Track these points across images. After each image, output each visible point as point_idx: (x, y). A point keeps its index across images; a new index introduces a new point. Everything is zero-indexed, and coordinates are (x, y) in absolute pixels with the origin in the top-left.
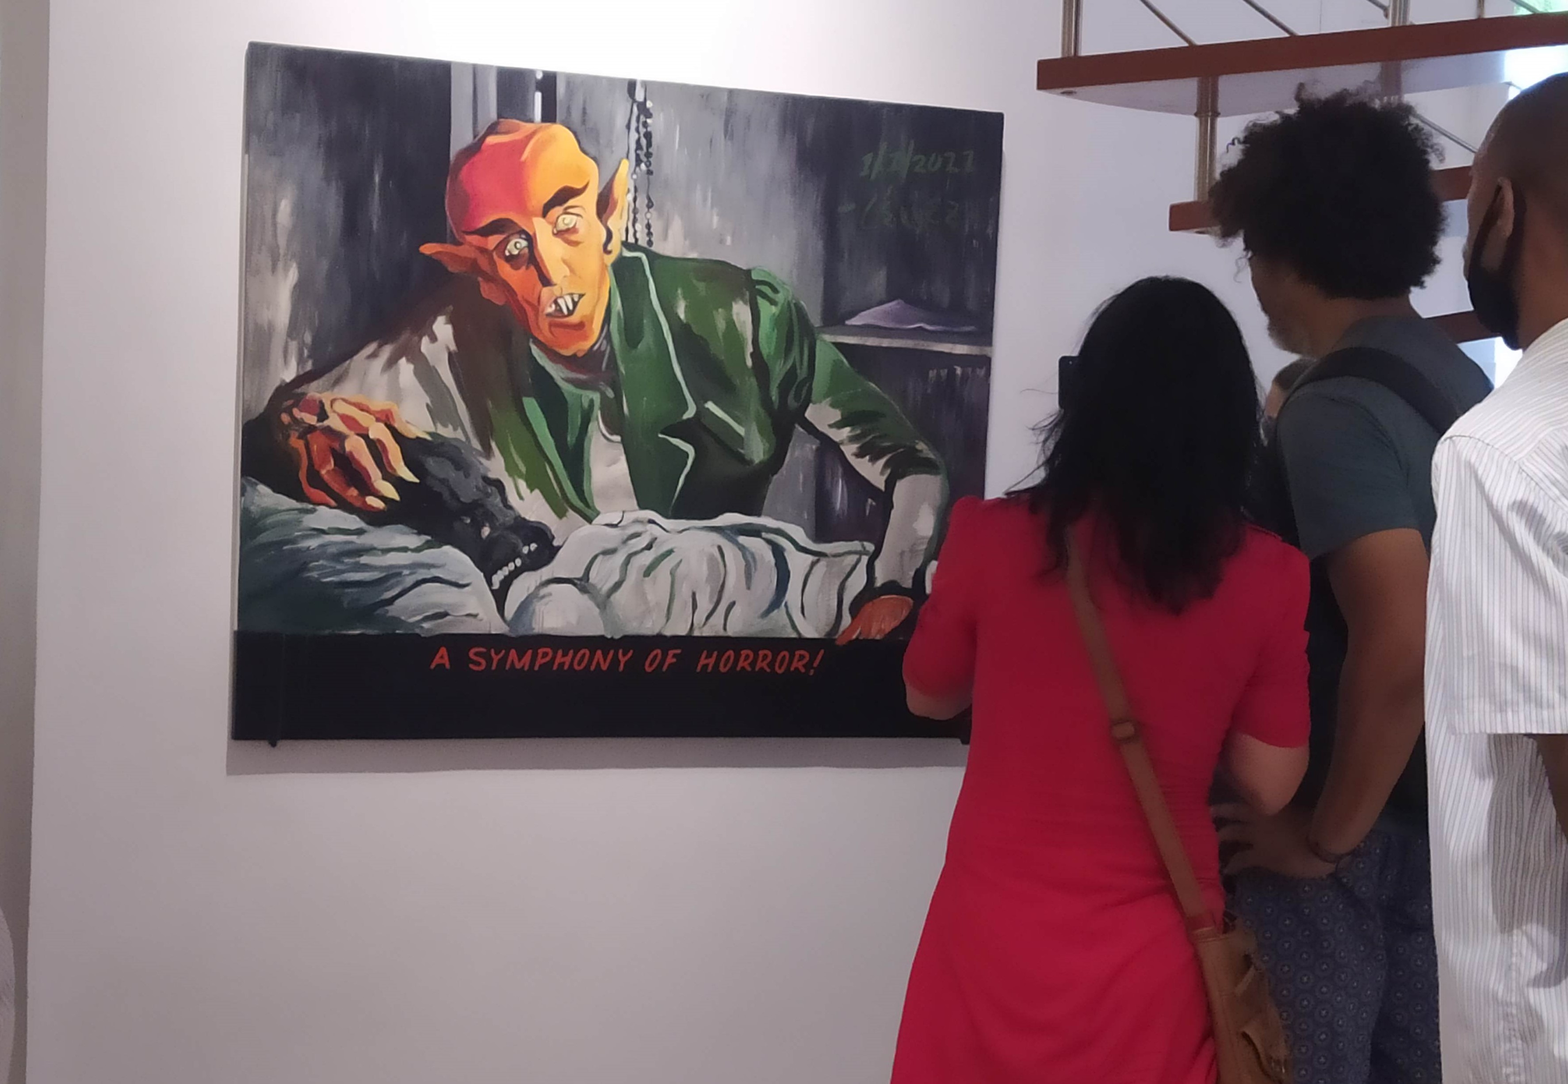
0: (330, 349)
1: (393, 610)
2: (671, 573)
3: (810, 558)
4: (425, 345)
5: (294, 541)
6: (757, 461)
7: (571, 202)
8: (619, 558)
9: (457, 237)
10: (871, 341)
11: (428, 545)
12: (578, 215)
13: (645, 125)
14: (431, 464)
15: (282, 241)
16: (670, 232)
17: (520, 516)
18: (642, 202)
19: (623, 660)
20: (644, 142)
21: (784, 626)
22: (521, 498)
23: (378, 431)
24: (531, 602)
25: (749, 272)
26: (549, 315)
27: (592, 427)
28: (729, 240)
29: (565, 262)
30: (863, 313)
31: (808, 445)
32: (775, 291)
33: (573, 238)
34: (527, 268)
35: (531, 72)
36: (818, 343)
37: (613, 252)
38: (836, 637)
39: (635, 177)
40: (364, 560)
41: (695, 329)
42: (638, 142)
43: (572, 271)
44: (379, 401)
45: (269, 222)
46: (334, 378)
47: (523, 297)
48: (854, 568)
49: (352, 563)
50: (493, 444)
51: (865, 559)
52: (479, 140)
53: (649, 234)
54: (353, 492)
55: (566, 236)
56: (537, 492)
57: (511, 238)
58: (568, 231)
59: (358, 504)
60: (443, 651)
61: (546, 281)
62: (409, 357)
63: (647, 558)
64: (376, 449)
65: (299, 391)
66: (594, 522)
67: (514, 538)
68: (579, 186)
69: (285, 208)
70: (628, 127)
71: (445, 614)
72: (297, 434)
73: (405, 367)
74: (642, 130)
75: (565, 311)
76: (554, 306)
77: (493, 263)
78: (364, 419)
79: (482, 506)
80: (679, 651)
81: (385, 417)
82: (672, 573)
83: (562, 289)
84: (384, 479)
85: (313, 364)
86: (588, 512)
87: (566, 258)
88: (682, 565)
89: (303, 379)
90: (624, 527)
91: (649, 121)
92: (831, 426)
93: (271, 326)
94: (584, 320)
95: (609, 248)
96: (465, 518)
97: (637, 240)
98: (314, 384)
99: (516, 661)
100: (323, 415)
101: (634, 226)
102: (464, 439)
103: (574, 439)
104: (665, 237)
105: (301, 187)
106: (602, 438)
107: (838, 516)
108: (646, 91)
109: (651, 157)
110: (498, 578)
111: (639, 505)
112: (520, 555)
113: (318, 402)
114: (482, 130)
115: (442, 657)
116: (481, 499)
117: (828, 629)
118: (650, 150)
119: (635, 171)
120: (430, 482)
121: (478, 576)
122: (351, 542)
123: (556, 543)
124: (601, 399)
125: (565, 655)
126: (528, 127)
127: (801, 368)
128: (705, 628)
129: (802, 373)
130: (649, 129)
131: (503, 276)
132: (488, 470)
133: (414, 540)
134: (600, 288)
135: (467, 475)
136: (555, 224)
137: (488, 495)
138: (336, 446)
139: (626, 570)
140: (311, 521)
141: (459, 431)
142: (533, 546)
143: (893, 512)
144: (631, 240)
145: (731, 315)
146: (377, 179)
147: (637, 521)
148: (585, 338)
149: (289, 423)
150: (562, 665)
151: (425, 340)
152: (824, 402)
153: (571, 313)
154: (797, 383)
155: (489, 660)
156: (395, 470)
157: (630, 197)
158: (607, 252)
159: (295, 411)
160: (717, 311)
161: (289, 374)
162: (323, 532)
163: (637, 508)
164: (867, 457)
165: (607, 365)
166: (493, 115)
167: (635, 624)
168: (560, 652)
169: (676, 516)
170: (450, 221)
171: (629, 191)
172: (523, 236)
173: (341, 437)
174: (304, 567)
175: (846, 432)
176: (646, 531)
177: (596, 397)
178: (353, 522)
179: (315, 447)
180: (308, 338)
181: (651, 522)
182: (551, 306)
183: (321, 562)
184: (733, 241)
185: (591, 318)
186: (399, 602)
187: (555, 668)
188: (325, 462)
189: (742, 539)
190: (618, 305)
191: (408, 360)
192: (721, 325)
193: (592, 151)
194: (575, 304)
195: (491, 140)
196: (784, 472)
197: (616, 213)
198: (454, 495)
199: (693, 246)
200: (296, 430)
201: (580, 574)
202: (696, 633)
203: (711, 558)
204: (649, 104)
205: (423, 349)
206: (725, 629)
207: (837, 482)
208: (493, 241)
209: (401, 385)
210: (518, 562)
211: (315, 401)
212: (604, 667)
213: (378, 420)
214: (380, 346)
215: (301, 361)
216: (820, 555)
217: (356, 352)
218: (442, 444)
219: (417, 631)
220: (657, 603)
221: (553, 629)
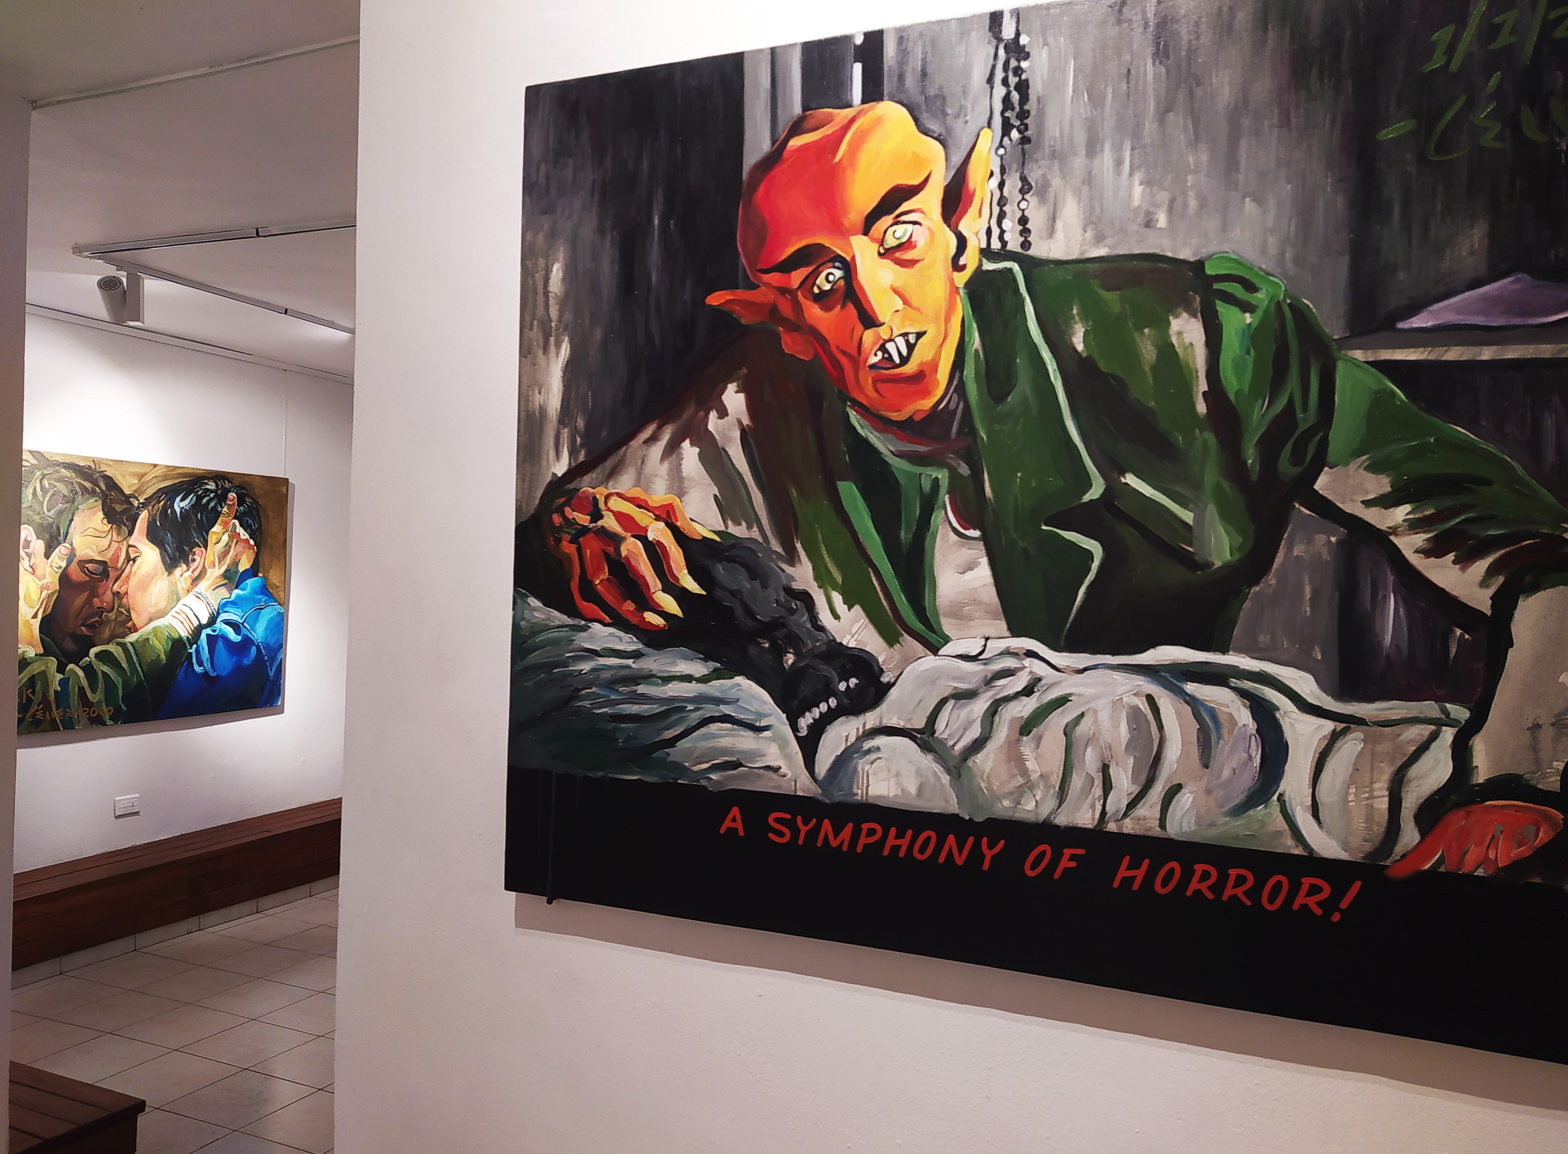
0: (604, 434)
1: (675, 753)
2: (1065, 734)
3: (1329, 726)
4: (713, 422)
5: (564, 664)
6: (1218, 564)
7: (905, 207)
8: (980, 705)
9: (751, 278)
10: (1454, 354)
11: (716, 675)
12: (915, 223)
13: (1018, 71)
14: (720, 570)
15: (554, 312)
16: (1059, 224)
17: (834, 640)
18: (1013, 184)
19: (989, 854)
20: (1015, 96)
21: (1279, 834)
22: (836, 617)
23: (657, 531)
24: (851, 758)
25: (1199, 265)
26: (873, 366)
27: (937, 517)
28: (1162, 220)
29: (896, 291)
30: (1435, 307)
31: (1321, 538)
32: (1251, 287)
33: (909, 255)
34: (843, 307)
35: (846, 39)
36: (1340, 365)
37: (968, 266)
38: (1388, 863)
39: (1001, 151)
40: (641, 689)
41: (1103, 366)
42: (1006, 100)
43: (906, 302)
44: (659, 495)
45: (541, 290)
46: (608, 471)
47: (838, 347)
48: (1424, 747)
49: (629, 692)
50: (798, 545)
51: (1448, 734)
52: (779, 146)
53: (1025, 232)
54: (630, 606)
55: (898, 255)
56: (857, 608)
57: (821, 269)
58: (900, 247)
59: (634, 620)
60: (735, 811)
61: (869, 321)
62: (694, 438)
63: (1026, 707)
64: (655, 552)
65: (572, 486)
66: (940, 653)
67: (828, 670)
68: (916, 182)
69: (557, 271)
70: (990, 80)
71: (737, 765)
72: (569, 537)
73: (690, 452)
74: (1013, 80)
75: (897, 360)
76: (880, 354)
77: (798, 307)
78: (642, 517)
79: (784, 625)
80: (1081, 851)
81: (666, 515)
82: (1068, 731)
83: (892, 330)
84: (664, 590)
85: (586, 455)
86: (932, 638)
87: (897, 285)
88: (1083, 722)
89: (574, 473)
90: (987, 661)
91: (1024, 64)
92: (1367, 503)
93: (543, 410)
94: (924, 368)
95: (962, 261)
96: (761, 641)
97: (1004, 243)
98: (587, 479)
99: (831, 836)
100: (597, 515)
101: (999, 224)
102: (760, 539)
103: (911, 535)
104: (1051, 232)
105: (573, 245)
106: (952, 534)
107: (1388, 656)
108: (1018, 22)
109: (1027, 117)
110: (805, 722)
111: (1010, 629)
112: (835, 693)
113: (591, 498)
114: (782, 134)
115: (734, 820)
116: (781, 617)
117: (1368, 847)
118: (1026, 107)
119: (1001, 145)
120: (719, 594)
121: (778, 718)
122: (628, 667)
123: (885, 679)
124: (950, 478)
125: (900, 835)
126: (845, 114)
127: (1305, 410)
128: (1127, 821)
129: (1306, 419)
130: (1024, 77)
131: (811, 322)
132: (792, 578)
133: (698, 668)
134: (948, 319)
135: (765, 586)
136: (882, 243)
137: (793, 612)
138: (611, 550)
139: (992, 723)
140: (584, 640)
141: (755, 529)
142: (853, 682)
143: (1511, 653)
144: (996, 245)
145: (1169, 336)
146: (656, 222)
147: (1007, 653)
148: (926, 393)
149: (561, 524)
150: (896, 849)
151: (713, 415)
152: (1353, 466)
153: (904, 360)
154: (1296, 435)
155: (795, 832)
156: (677, 579)
157: (994, 182)
158: (957, 267)
159: (567, 510)
160: (1143, 333)
161: (560, 468)
162: (595, 653)
163: (1008, 634)
164: (1451, 556)
165: (960, 431)
166: (797, 110)
167: (1006, 803)
168: (893, 831)
169: (1072, 646)
170: (743, 260)
171: (992, 174)
172: (837, 264)
173: (616, 540)
174: (575, 695)
175: (1401, 513)
176: (1025, 667)
177: (942, 475)
178: (628, 642)
179: (588, 552)
180: (581, 423)
181: (1031, 654)
182: (876, 355)
183: (594, 689)
184: (1170, 221)
185: (934, 365)
186: (683, 744)
187: (886, 852)
188: (598, 570)
189: (1191, 688)
190: (975, 341)
191: (692, 444)
192: (1148, 352)
193: (934, 126)
194: (911, 347)
195: (796, 142)
196: (1273, 582)
197: (973, 211)
198: (749, 612)
199: (1099, 239)
200: (569, 533)
201: (920, 723)
202: (1112, 827)
203: (1135, 714)
204: (1024, 40)
205: (711, 427)
206: (1162, 824)
207: (1385, 598)
208: (797, 277)
209: (684, 475)
210: (833, 702)
211: (587, 497)
212: (960, 860)
213: (658, 518)
214: (660, 427)
215: (573, 453)
216: (1352, 721)
217: (633, 435)
218: (733, 546)
219: (704, 783)
220: (1041, 775)
221: (881, 797)
